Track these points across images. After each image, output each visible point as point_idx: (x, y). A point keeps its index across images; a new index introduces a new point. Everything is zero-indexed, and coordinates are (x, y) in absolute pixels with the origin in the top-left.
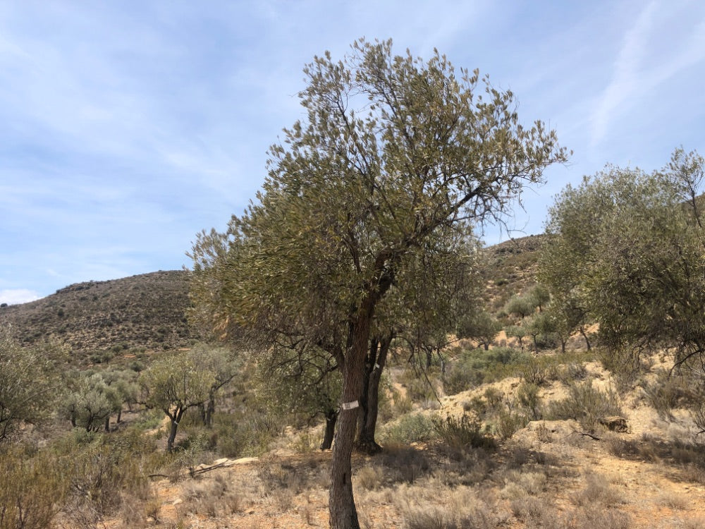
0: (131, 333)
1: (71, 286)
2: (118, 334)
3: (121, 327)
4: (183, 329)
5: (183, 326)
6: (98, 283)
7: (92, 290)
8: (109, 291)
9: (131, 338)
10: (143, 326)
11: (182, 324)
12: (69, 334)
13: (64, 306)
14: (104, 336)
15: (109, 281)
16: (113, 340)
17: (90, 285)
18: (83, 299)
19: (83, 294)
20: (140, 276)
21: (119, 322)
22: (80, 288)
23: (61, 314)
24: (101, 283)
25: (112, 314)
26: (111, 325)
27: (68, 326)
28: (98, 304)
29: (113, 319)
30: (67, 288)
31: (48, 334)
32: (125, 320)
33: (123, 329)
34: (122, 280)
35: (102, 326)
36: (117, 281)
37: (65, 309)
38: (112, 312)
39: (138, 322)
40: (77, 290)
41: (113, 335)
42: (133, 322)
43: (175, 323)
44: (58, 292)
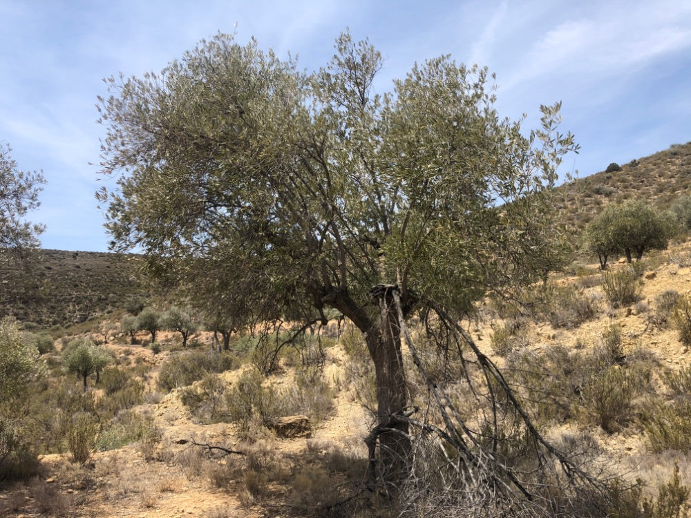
4: (22, 311)
5: (22, 308)
11: (21, 306)
43: (12, 305)
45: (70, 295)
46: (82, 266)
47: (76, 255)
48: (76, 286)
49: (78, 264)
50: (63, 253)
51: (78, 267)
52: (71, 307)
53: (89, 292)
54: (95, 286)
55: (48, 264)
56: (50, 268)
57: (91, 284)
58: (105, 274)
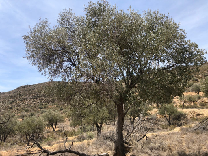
0: (44, 100)
1: (21, 86)
2: (40, 101)
3: (40, 99)
6: (30, 85)
7: (28, 87)
8: (34, 88)
9: (44, 102)
10: (47, 98)
12: (24, 101)
13: (20, 92)
14: (35, 101)
15: (33, 85)
16: (38, 103)
17: (27, 86)
18: (26, 90)
19: (26, 89)
20: (43, 83)
21: (39, 97)
22: (24, 87)
23: (20, 95)
24: (31, 85)
25: (37, 95)
26: (37, 98)
27: (23, 98)
28: (32, 92)
29: (37, 96)
30: (20, 87)
31: (17, 101)
32: (41, 96)
33: (41, 99)
34: (37, 84)
35: (34, 98)
36: (36, 85)
37: (21, 93)
38: (37, 94)
39: (45, 97)
40: (23, 87)
41: (38, 101)
42: (44, 97)
44: (17, 88)
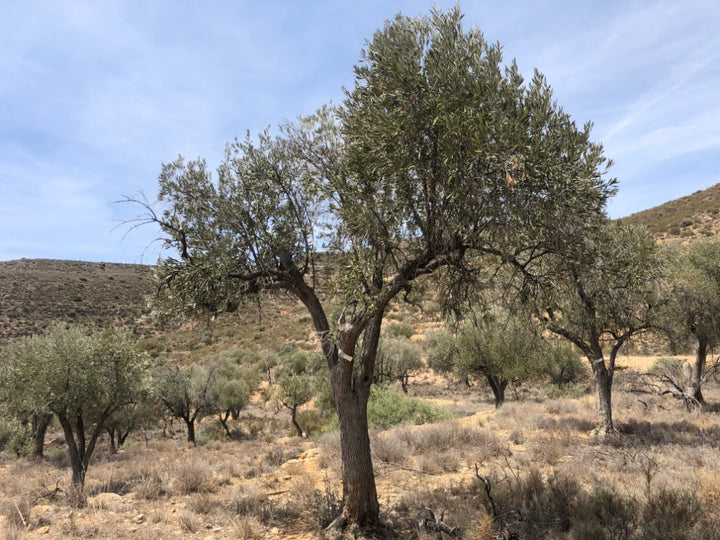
45: (114, 307)
46: (114, 278)
47: (103, 266)
48: (117, 298)
49: (109, 275)
50: (90, 264)
51: (112, 279)
52: (117, 320)
53: (131, 305)
54: (136, 298)
55: (81, 276)
56: (85, 280)
57: (131, 297)
58: (140, 285)
